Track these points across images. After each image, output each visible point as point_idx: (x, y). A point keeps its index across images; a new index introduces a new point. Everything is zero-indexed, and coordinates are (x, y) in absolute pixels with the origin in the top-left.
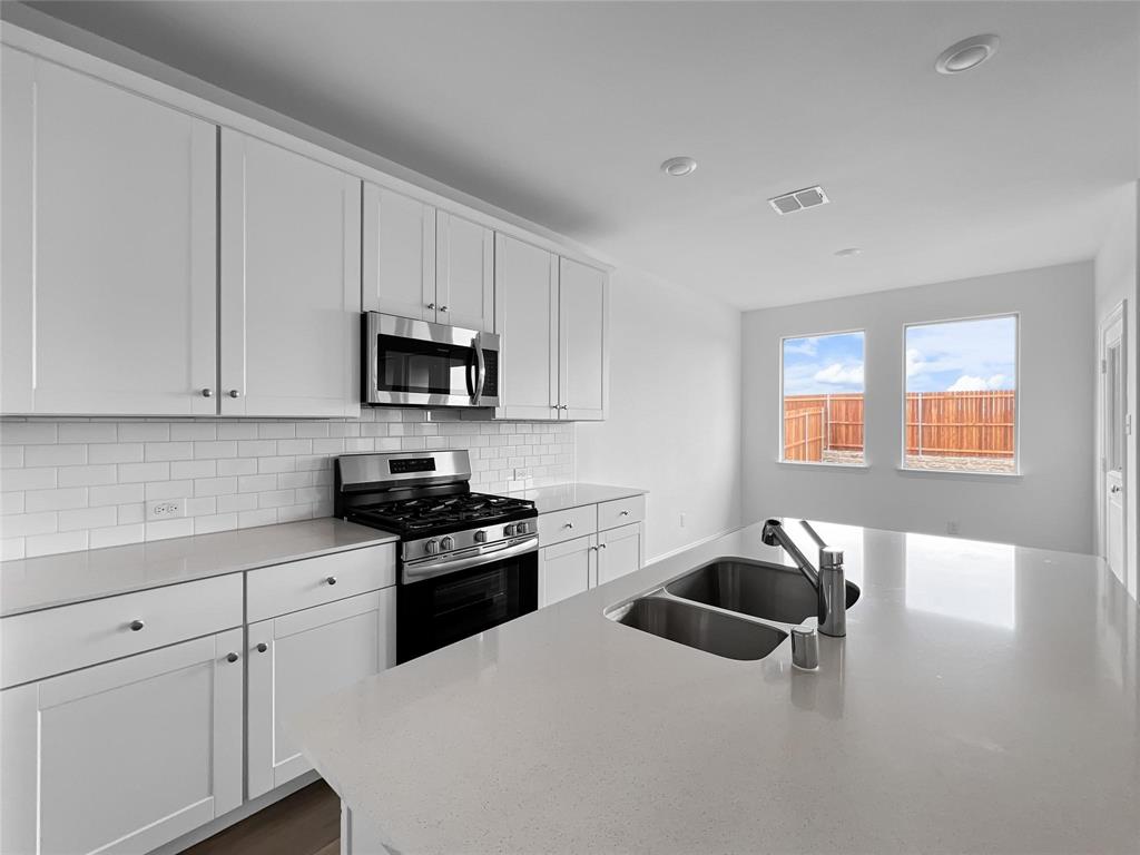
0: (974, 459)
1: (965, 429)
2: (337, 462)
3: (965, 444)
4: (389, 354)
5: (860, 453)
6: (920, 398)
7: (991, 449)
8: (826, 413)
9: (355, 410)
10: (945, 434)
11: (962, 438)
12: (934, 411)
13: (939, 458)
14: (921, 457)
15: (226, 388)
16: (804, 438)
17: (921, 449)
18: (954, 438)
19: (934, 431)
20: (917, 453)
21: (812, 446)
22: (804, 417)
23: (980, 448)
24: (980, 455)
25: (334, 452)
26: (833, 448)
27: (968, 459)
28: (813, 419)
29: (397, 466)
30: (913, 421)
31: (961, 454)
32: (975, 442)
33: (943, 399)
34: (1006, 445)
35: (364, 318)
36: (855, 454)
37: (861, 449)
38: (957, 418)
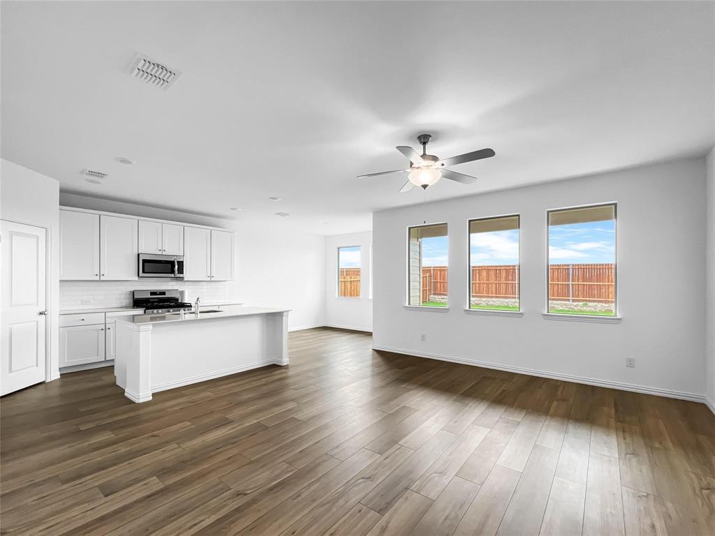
2: (133, 292)
4: (146, 264)
5: (445, 297)
8: (430, 276)
9: (136, 278)
15: (102, 273)
19: (477, 285)
23: (496, 294)
24: (497, 297)
25: (132, 290)
26: (434, 294)
29: (152, 293)
35: (138, 255)
36: (443, 297)
37: (445, 295)
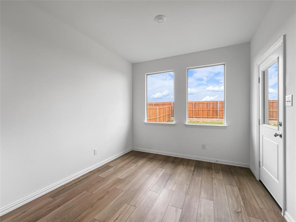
0: (206, 119)
1: (204, 111)
3: (204, 115)
6: (194, 103)
7: (210, 116)
8: (171, 107)
10: (199, 112)
11: (203, 113)
12: (197, 106)
13: (198, 119)
14: (194, 119)
16: (165, 114)
17: (194, 116)
18: (202, 113)
19: (197, 111)
20: (193, 117)
21: (168, 116)
22: (165, 108)
27: (205, 119)
28: (168, 109)
30: (192, 109)
31: (203, 118)
32: (206, 114)
33: (199, 103)
34: (213, 115)
38: (202, 108)
